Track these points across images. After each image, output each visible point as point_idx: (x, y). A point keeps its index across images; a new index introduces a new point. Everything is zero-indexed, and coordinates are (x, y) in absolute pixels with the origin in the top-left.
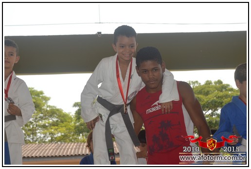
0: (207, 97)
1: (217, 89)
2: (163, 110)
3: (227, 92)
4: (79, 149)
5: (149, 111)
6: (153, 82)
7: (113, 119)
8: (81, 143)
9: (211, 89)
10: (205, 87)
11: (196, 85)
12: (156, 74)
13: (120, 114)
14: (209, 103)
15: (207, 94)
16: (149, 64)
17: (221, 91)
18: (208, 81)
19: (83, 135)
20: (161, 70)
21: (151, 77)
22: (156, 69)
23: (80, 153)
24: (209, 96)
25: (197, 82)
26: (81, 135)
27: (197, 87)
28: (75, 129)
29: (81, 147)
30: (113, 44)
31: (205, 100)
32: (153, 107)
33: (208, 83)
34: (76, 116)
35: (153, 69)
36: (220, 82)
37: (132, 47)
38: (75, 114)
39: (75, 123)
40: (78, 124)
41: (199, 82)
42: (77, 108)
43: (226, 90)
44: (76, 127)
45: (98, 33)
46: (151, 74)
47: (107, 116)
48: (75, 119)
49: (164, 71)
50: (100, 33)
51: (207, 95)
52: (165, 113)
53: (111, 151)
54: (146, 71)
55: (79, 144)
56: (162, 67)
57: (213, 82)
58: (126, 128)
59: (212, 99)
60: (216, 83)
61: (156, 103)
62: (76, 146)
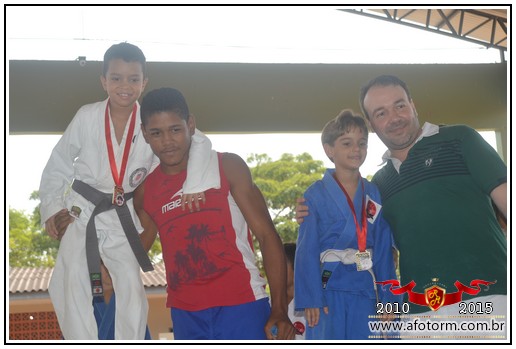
0: (282, 183)
1: (300, 168)
2: (190, 206)
3: (318, 174)
4: (40, 279)
5: (167, 207)
6: (172, 153)
7: (100, 220)
8: (44, 269)
9: (289, 169)
10: (280, 165)
11: (263, 161)
12: (178, 138)
13: (113, 212)
14: (286, 195)
15: (283, 177)
16: (164, 119)
17: (308, 173)
18: (286, 155)
19: (48, 253)
20: (187, 131)
21: (168, 143)
22: (177, 129)
23: (41, 287)
24: (285, 182)
25: (265, 155)
26: (45, 252)
27: (264, 165)
28: (33, 241)
29: (44, 275)
30: (101, 77)
31: (279, 189)
32: (175, 199)
33: (287, 158)
34: (36, 218)
35: (171, 129)
36: (306, 157)
37: (134, 80)
38: (34, 213)
39: (33, 231)
40: (39, 232)
41: (269, 156)
42: (37, 202)
43: (317, 171)
44: (35, 239)
45: (80, 58)
46: (167, 137)
47: (90, 214)
48: (34, 222)
49: (192, 133)
50: (84, 58)
51: (283, 180)
52: (195, 211)
53: (96, 277)
54: (158, 132)
55: (40, 270)
56: (188, 125)
57: (295, 156)
58: (126, 239)
59: (291, 187)
60: (300, 158)
61: (179, 193)
62: (35, 274)
